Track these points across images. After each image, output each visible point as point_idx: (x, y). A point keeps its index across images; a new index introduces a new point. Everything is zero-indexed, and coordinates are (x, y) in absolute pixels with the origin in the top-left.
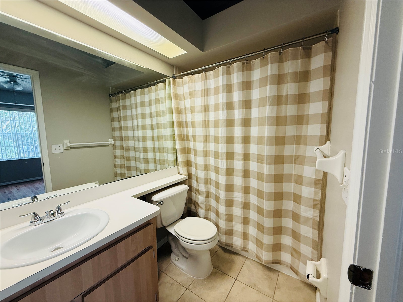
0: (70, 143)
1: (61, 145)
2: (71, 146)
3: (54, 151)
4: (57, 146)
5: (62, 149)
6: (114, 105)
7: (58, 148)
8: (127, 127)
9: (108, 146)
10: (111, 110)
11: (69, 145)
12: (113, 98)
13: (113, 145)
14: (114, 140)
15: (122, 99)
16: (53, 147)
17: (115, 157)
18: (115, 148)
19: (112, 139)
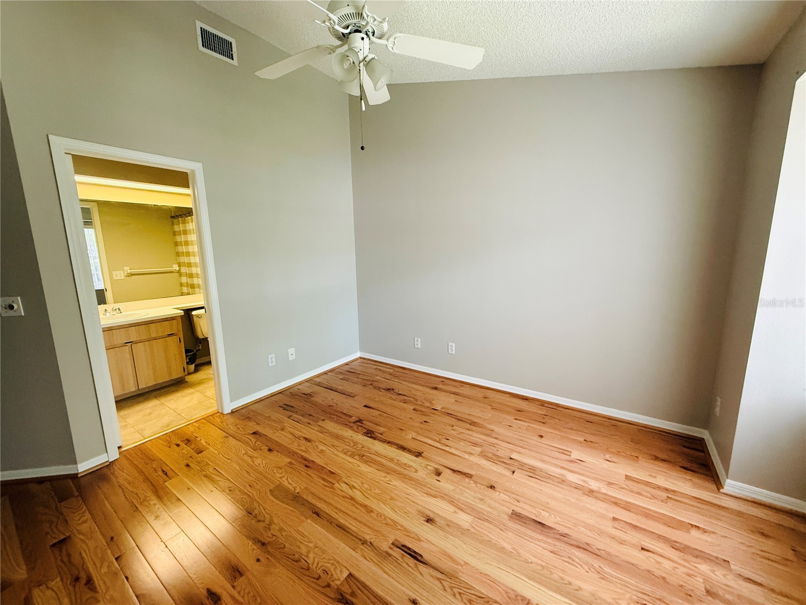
0: (130, 269)
1: (122, 272)
2: (132, 273)
3: (115, 278)
4: (117, 273)
5: (123, 275)
6: (176, 228)
7: (119, 275)
8: (189, 252)
9: (173, 272)
10: (174, 234)
11: (129, 271)
12: (175, 221)
13: (179, 272)
14: (179, 266)
15: (182, 223)
16: (114, 273)
17: (181, 285)
18: (181, 275)
19: (177, 265)
